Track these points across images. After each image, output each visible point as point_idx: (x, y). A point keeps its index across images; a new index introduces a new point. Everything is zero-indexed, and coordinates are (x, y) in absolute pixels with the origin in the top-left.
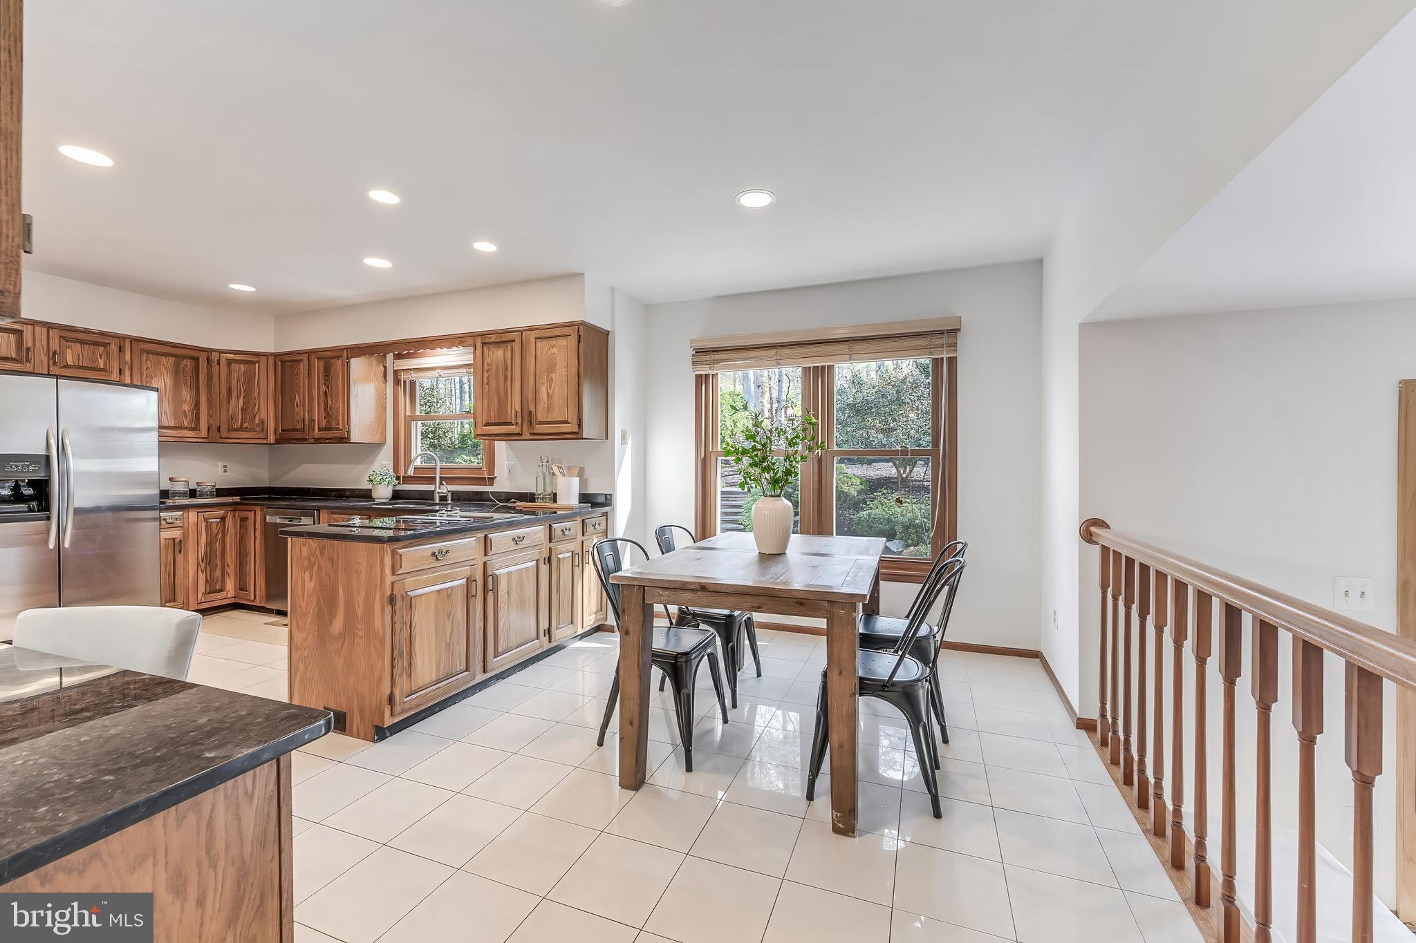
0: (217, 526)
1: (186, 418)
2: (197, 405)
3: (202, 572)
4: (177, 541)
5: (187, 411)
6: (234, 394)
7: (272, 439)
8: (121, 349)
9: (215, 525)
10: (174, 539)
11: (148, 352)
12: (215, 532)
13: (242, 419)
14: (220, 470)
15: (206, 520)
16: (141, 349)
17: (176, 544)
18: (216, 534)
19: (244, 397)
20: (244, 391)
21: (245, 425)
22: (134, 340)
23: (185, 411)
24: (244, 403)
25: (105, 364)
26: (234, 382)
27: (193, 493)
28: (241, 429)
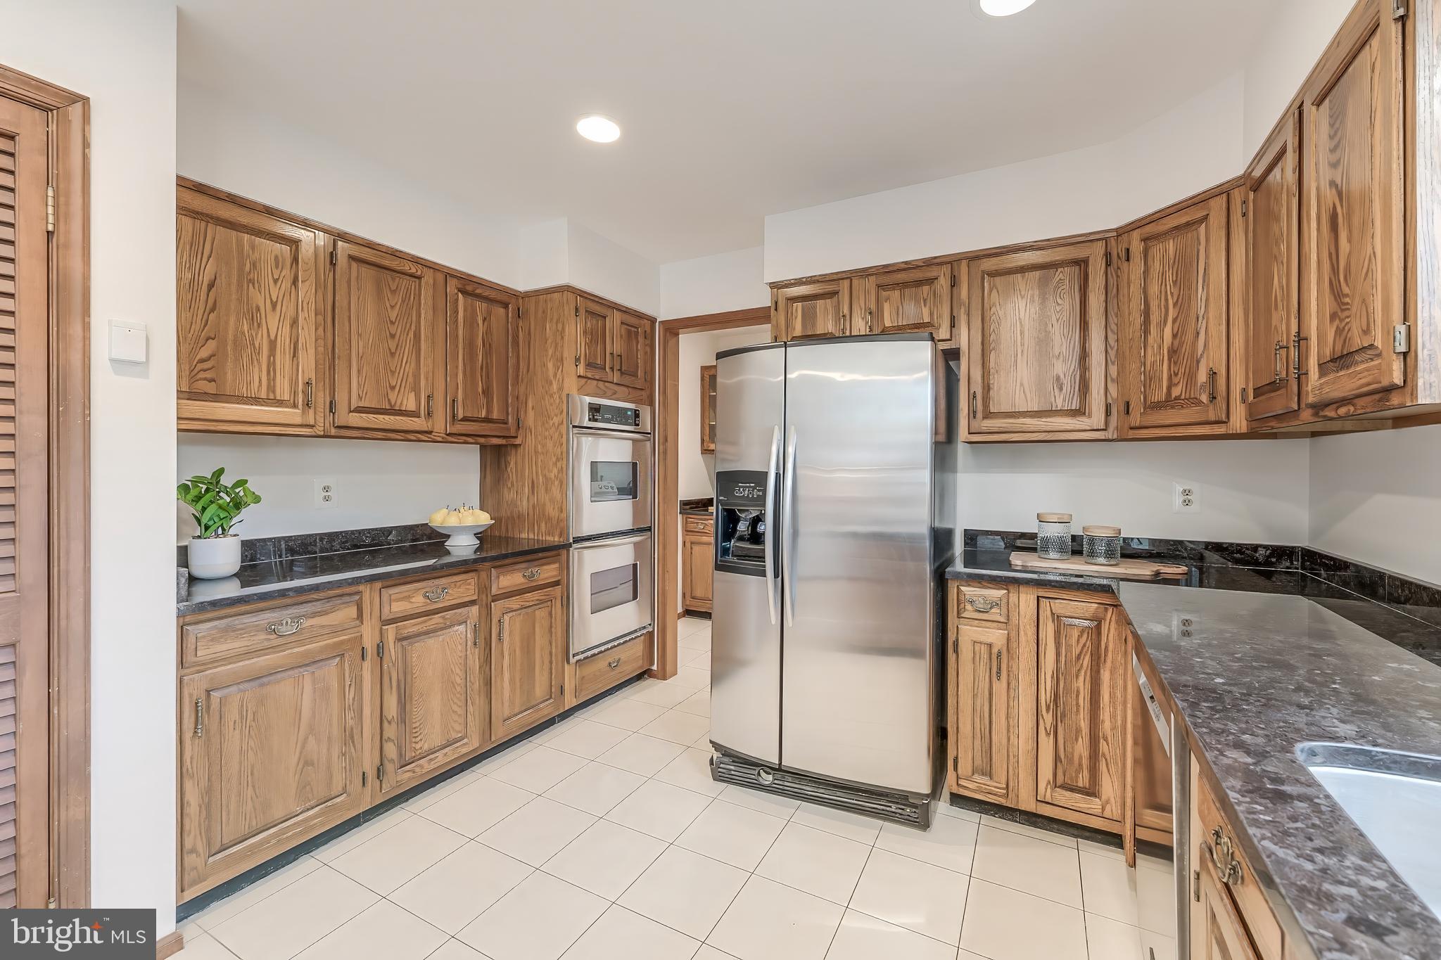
0: (1080, 636)
1: (1061, 389)
2: (1084, 355)
3: (1048, 734)
4: (995, 651)
5: (1062, 376)
6: (1155, 318)
7: (1239, 421)
8: (954, 283)
9: (1076, 633)
10: (990, 646)
11: (993, 274)
12: (1076, 651)
13: (1170, 378)
14: (1178, 500)
15: (1057, 618)
16: (983, 272)
17: (994, 657)
18: (1078, 658)
19: (1174, 321)
20: (1175, 305)
21: (1176, 392)
22: (975, 257)
23: (1058, 378)
24: (1174, 336)
25: (931, 314)
26: (1154, 289)
27: (1077, 547)
28: (1169, 403)
